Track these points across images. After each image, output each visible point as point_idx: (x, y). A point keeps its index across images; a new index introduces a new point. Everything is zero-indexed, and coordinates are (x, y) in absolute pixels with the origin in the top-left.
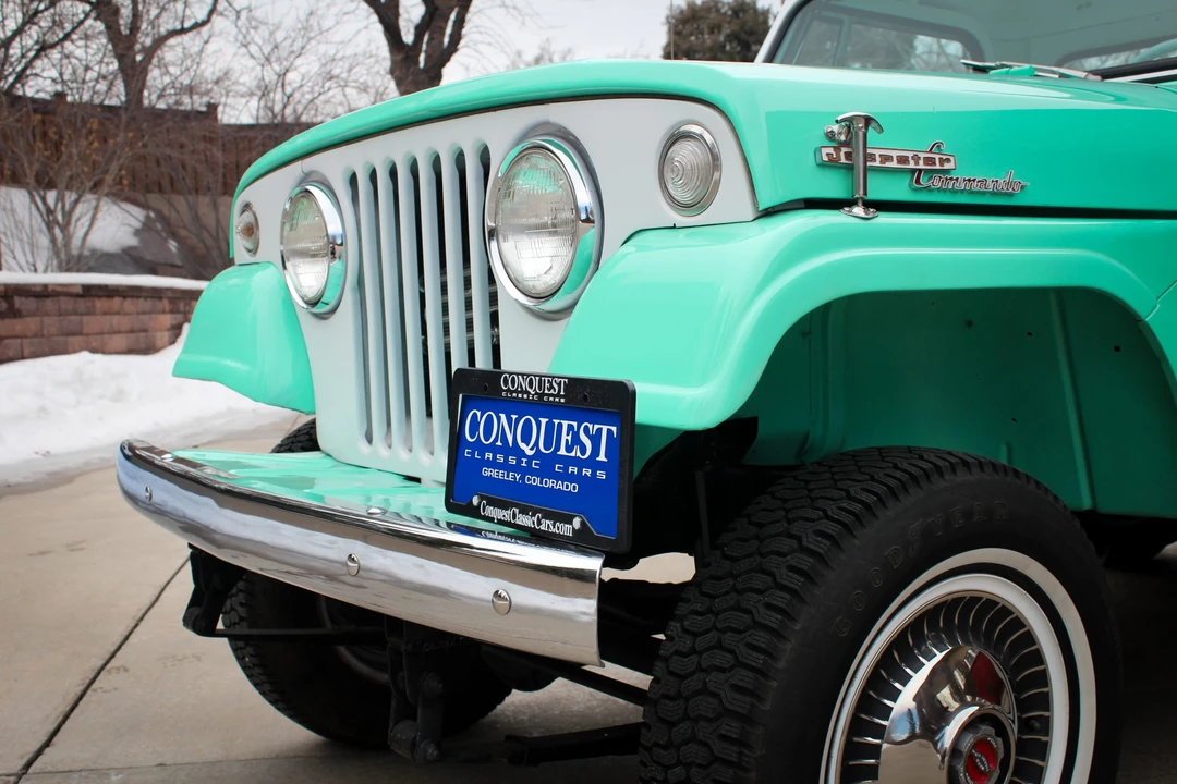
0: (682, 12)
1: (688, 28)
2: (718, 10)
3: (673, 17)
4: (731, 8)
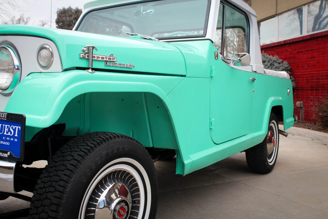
0: (61, 10)
1: (63, 15)
2: (71, 11)
3: (59, 12)
4: (75, 11)
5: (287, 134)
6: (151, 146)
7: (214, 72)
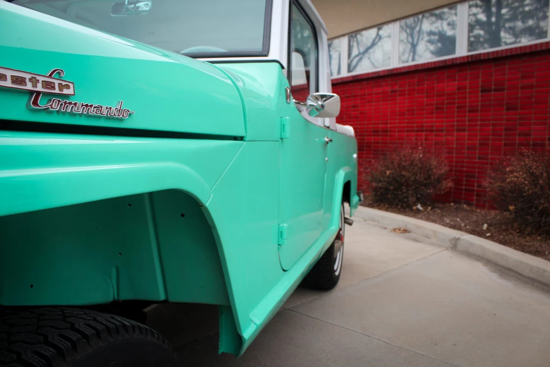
5: (351, 222)
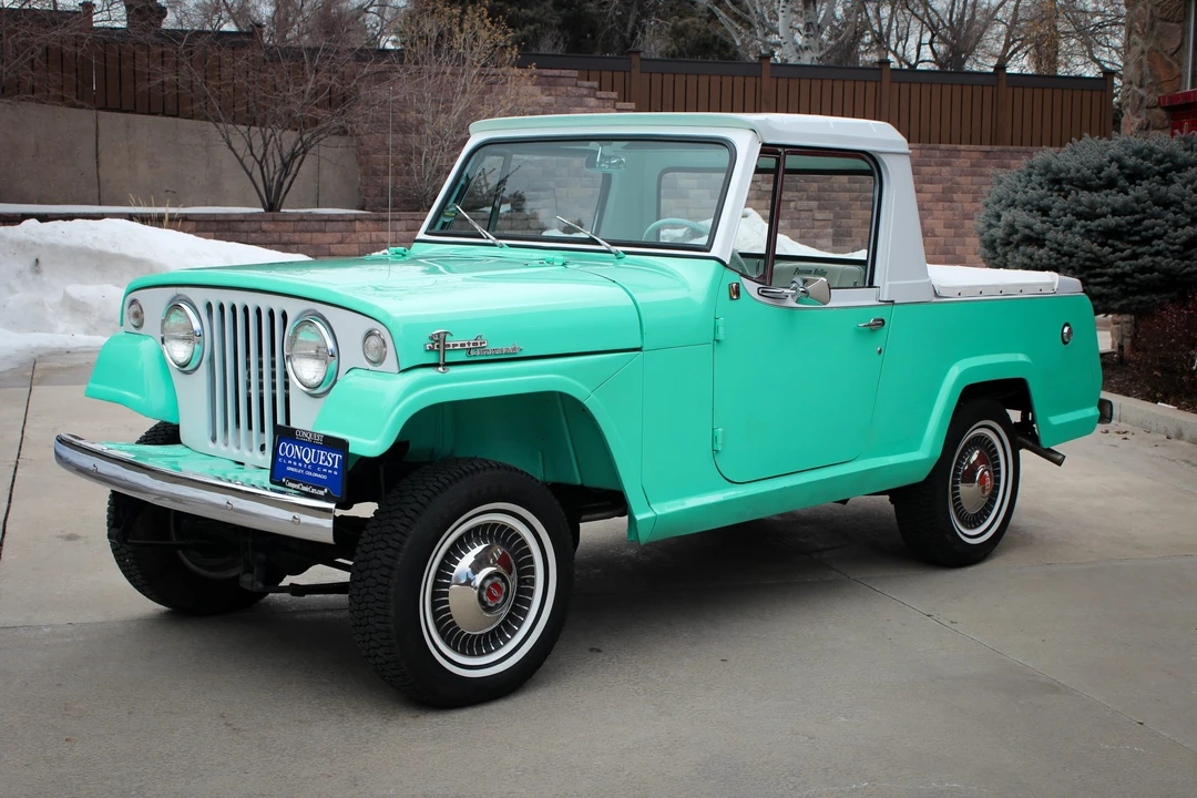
6: (579, 482)
7: (721, 330)
